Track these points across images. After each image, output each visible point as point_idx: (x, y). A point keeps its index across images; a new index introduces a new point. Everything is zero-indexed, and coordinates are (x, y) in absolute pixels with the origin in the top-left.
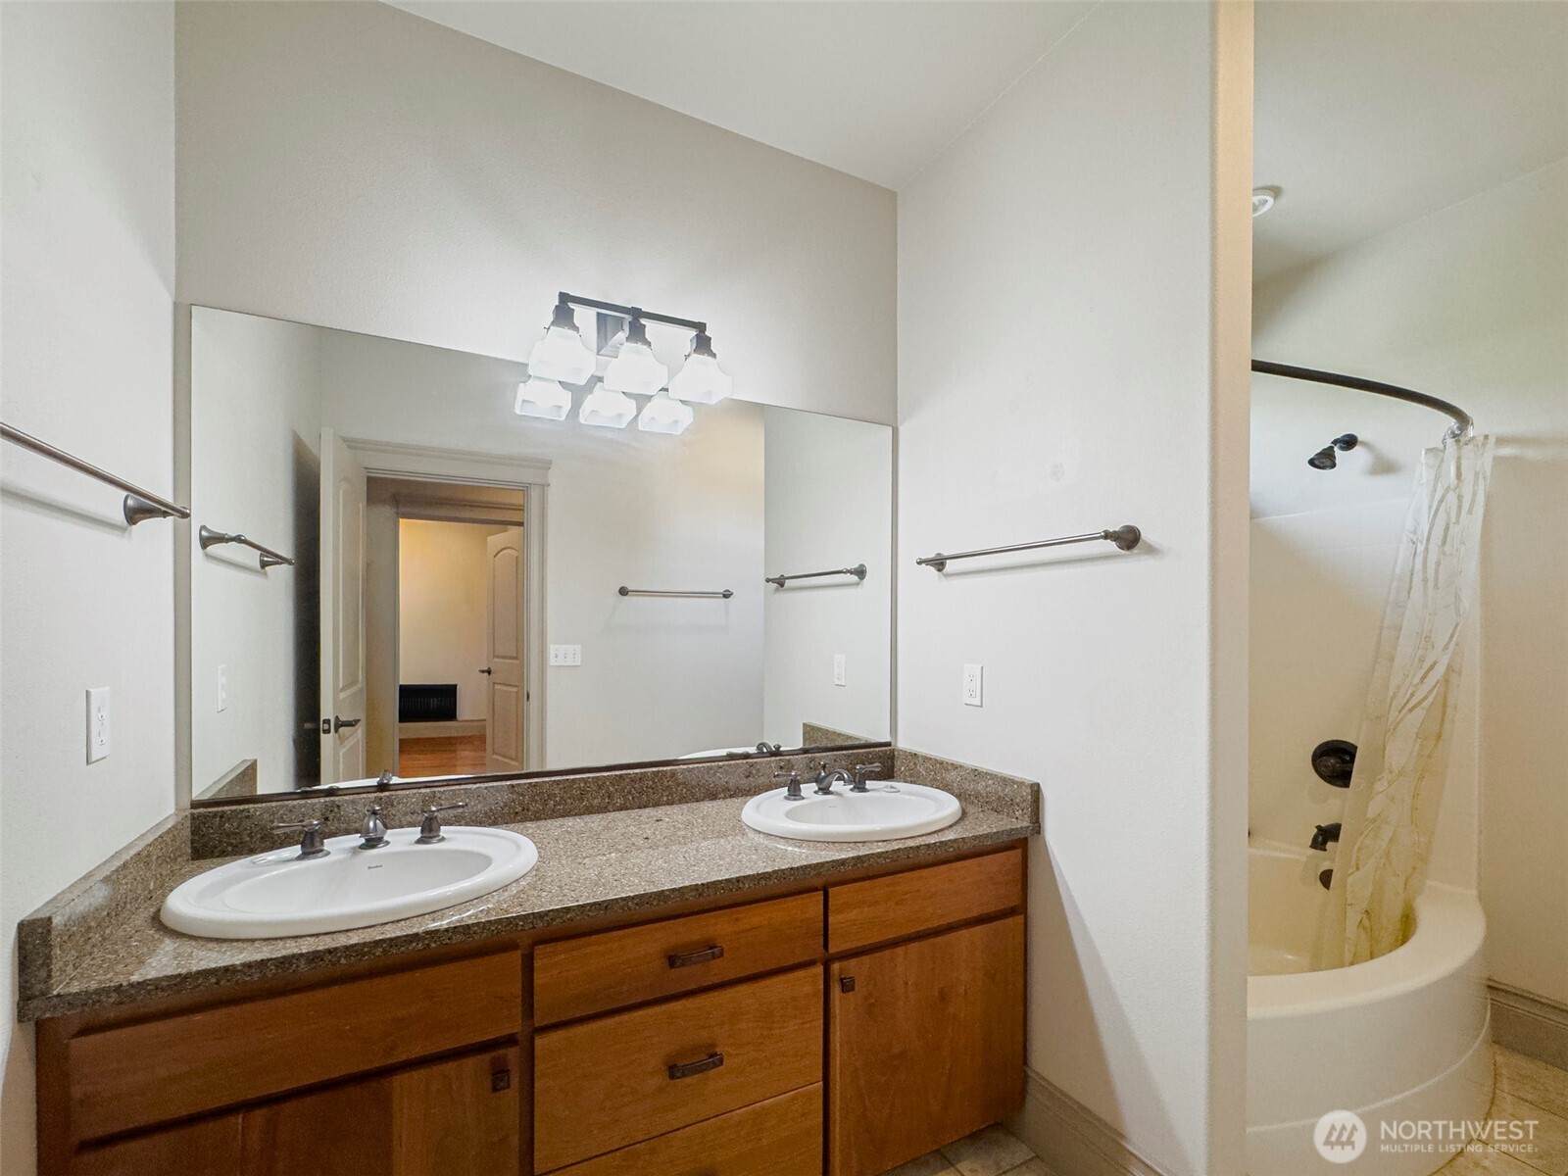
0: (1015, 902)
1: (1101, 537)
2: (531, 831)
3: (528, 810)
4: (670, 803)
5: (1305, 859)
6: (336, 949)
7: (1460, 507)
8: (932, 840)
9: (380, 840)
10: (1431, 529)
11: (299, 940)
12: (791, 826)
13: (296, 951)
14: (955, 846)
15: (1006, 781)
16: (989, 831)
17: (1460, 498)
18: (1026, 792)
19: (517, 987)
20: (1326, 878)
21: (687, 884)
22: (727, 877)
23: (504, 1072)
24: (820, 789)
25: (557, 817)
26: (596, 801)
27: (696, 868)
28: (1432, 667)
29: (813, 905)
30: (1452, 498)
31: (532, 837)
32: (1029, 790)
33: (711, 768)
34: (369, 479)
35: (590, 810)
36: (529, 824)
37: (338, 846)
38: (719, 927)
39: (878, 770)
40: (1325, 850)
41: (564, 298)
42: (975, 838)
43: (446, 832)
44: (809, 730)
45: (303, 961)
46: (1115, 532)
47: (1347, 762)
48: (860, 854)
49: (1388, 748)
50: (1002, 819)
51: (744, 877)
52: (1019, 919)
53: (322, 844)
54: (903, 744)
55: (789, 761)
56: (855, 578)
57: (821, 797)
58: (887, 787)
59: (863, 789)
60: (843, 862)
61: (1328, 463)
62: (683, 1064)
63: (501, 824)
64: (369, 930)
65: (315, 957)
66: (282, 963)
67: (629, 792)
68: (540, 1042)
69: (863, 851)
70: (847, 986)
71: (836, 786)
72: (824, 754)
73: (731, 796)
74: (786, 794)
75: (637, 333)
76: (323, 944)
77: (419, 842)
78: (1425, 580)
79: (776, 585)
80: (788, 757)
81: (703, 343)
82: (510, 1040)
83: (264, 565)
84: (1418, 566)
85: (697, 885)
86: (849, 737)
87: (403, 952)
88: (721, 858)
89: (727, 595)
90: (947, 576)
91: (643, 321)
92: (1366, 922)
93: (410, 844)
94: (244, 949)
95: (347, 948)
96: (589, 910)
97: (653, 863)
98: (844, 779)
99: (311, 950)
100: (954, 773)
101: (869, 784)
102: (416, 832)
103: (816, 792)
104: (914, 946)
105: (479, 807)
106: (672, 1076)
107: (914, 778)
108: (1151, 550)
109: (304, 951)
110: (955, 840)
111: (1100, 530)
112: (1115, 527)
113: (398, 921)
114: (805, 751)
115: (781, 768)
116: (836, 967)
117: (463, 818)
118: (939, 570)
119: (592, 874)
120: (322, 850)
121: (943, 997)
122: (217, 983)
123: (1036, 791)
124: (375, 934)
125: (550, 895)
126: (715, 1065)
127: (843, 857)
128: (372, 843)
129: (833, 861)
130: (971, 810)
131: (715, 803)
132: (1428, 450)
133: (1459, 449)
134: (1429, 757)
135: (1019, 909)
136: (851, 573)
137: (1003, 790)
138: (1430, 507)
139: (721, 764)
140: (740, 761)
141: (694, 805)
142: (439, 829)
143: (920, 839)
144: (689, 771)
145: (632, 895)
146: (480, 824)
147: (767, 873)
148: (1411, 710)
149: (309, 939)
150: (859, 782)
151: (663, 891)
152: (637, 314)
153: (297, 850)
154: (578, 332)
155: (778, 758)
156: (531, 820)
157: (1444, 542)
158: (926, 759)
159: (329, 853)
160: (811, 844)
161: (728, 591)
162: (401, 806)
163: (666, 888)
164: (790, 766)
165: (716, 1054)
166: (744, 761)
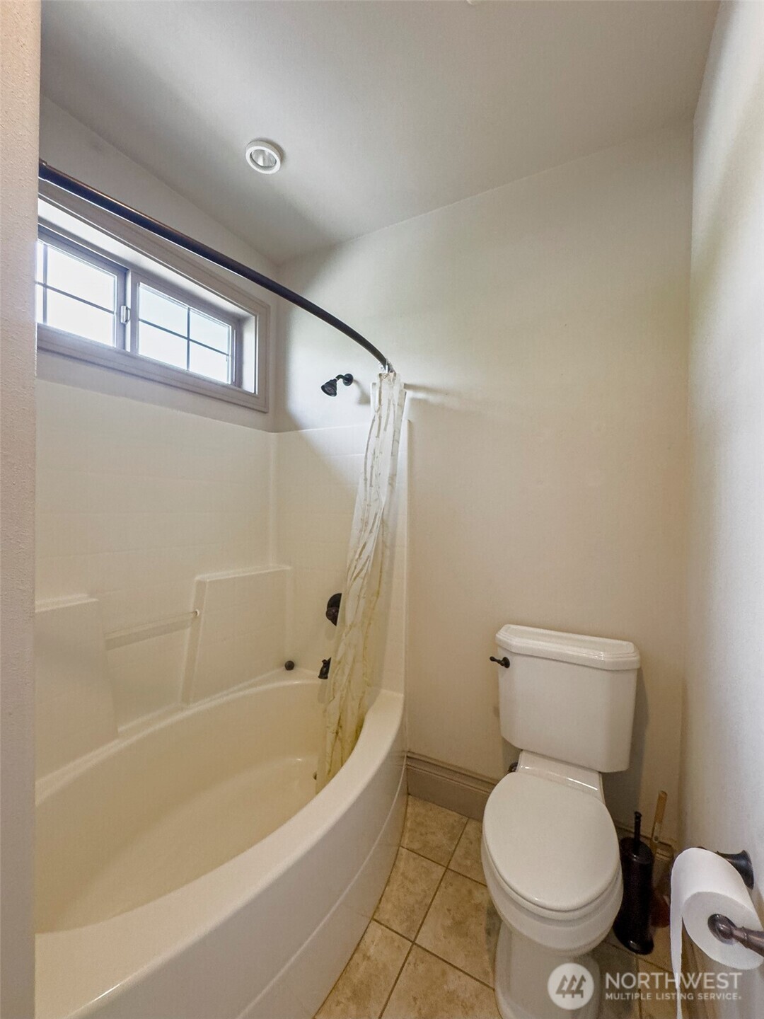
5: (316, 687)
17: (380, 418)
28: (364, 546)
40: (326, 678)
61: (333, 391)
78: (366, 480)
84: (362, 469)
133: (381, 381)
148: (355, 579)
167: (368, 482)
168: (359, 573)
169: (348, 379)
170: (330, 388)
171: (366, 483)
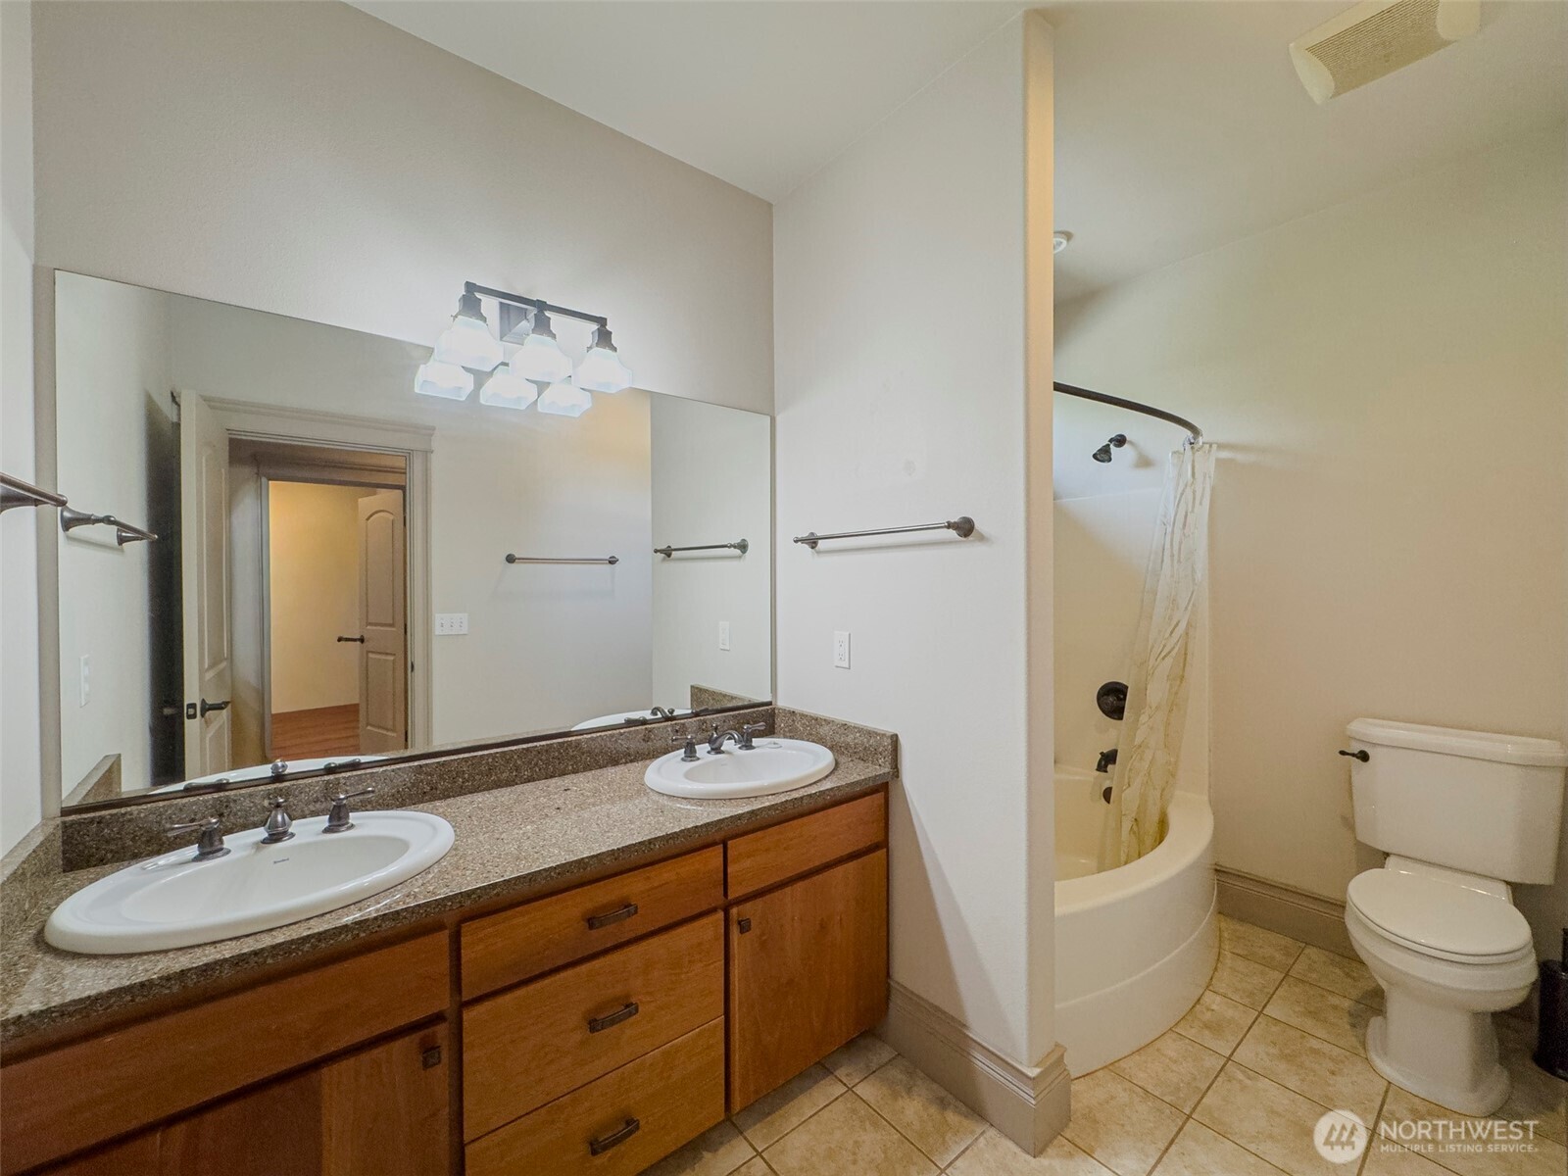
0: (880, 838)
1: (945, 527)
2: (441, 810)
3: (436, 789)
4: (575, 771)
5: (1092, 780)
6: (263, 949)
7: (1194, 499)
8: (813, 790)
9: (285, 833)
10: (1176, 515)
11: (218, 945)
12: (689, 787)
13: (219, 956)
14: (832, 794)
15: (871, 733)
16: (858, 778)
17: (1194, 492)
18: (887, 742)
19: (445, 965)
20: (1107, 794)
21: (604, 850)
22: (640, 840)
23: (433, 1048)
24: (712, 749)
25: (466, 794)
26: (504, 775)
27: (610, 834)
28: (1177, 624)
29: (714, 856)
30: (1189, 491)
31: (444, 816)
32: (889, 741)
33: (612, 736)
34: (231, 441)
35: (499, 785)
36: (438, 803)
37: (237, 843)
38: (633, 887)
39: (763, 728)
40: (1106, 772)
41: (471, 287)
42: (848, 785)
43: (354, 818)
44: (697, 693)
45: (226, 966)
46: (955, 523)
47: (1121, 700)
48: (754, 808)
49: (1149, 687)
50: (868, 767)
51: (656, 838)
52: (881, 853)
53: (221, 842)
54: (783, 702)
55: (683, 724)
56: (738, 552)
57: (714, 757)
58: (770, 743)
59: (748, 746)
60: (739, 817)
61: (1107, 458)
62: (602, 1017)
63: (410, 805)
64: (294, 927)
65: (239, 960)
66: (205, 971)
67: (536, 764)
68: (469, 1016)
69: (757, 805)
70: (744, 926)
71: (728, 745)
72: (715, 716)
73: (631, 761)
74: (683, 756)
75: (542, 325)
76: (247, 947)
77: (327, 831)
78: (1172, 556)
79: (663, 555)
80: (682, 721)
81: (604, 337)
82: (438, 1018)
83: (121, 540)
84: (1167, 546)
85: (613, 850)
86: (733, 698)
87: (332, 945)
88: (631, 823)
89: (612, 561)
90: (818, 552)
91: (547, 314)
92: (1135, 827)
93: (318, 834)
94: (158, 961)
95: (274, 947)
96: (515, 884)
97: (568, 832)
98: (735, 739)
99: (234, 954)
100: (826, 728)
101: (755, 741)
102: (324, 821)
103: (709, 752)
104: (800, 886)
105: (386, 790)
106: (593, 1030)
107: (793, 734)
108: (982, 538)
109: (227, 956)
110: (832, 789)
111: (944, 521)
112: (955, 519)
113: (323, 915)
114: (696, 715)
115: (677, 731)
116: (734, 911)
117: (370, 803)
118: (813, 548)
119: (513, 848)
120: (222, 849)
121: (823, 927)
122: (132, 1001)
123: (895, 740)
124: (301, 930)
125: (474, 873)
126: (630, 1015)
127: (740, 812)
128: (275, 837)
129: (731, 817)
130: (843, 759)
131: (617, 768)
132: (1174, 453)
133: (1194, 454)
134: (1176, 693)
135: (882, 844)
136: (735, 547)
137: (868, 741)
138: (1175, 497)
139: (622, 731)
140: (640, 727)
141: (598, 772)
142: (348, 817)
143: (803, 790)
144: (592, 739)
145: (554, 865)
146: (388, 807)
147: (675, 833)
148: (1163, 659)
149: (229, 943)
150: (747, 740)
151: (583, 859)
152: (541, 306)
153: (193, 850)
154: (485, 321)
155: (674, 722)
156: (440, 799)
157: (1184, 525)
158: (803, 716)
159: (229, 852)
160: (710, 802)
161: (613, 557)
162: (303, 795)
163: (585, 856)
164: (683, 730)
165: (632, 1004)
166: (644, 727)
167: (1176, 557)
168: (1169, 652)
169: (1120, 441)
170: (1103, 455)
171: (1172, 560)
